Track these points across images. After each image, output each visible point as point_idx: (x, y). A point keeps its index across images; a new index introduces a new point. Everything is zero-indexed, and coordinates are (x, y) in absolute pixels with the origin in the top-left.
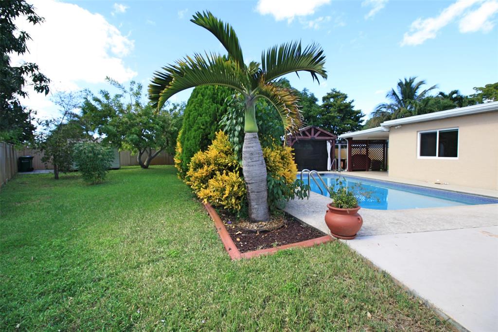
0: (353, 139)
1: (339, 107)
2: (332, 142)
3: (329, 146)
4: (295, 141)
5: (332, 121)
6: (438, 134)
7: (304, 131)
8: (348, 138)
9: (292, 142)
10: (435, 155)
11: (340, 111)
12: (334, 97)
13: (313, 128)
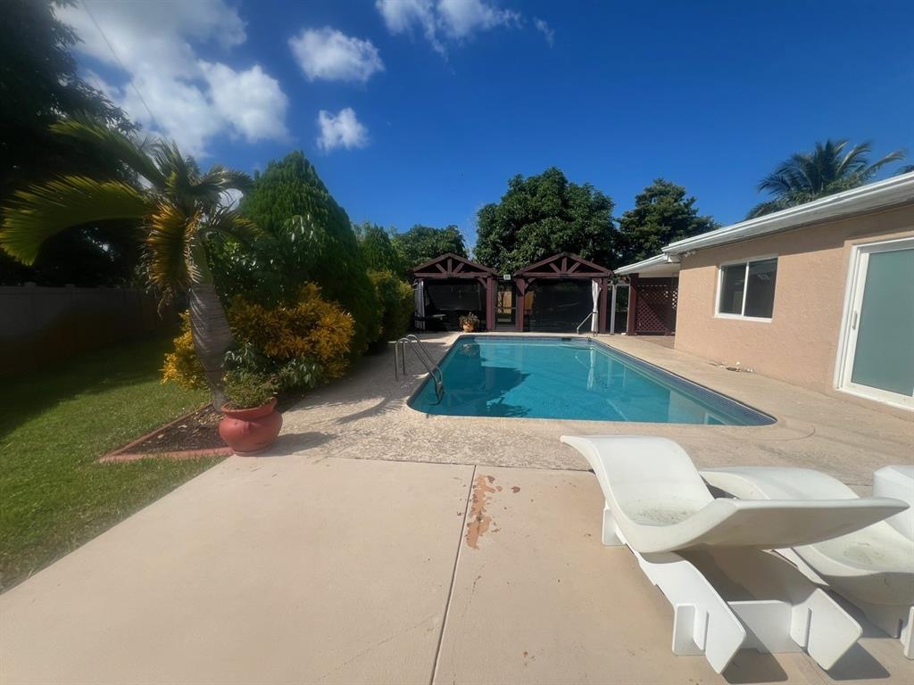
0: (640, 276)
1: (662, 213)
2: (603, 281)
3: (595, 287)
4: (530, 281)
5: (647, 241)
6: (748, 268)
7: (548, 264)
8: (631, 275)
9: (526, 282)
10: (740, 313)
11: (664, 220)
12: (656, 195)
13: (564, 257)
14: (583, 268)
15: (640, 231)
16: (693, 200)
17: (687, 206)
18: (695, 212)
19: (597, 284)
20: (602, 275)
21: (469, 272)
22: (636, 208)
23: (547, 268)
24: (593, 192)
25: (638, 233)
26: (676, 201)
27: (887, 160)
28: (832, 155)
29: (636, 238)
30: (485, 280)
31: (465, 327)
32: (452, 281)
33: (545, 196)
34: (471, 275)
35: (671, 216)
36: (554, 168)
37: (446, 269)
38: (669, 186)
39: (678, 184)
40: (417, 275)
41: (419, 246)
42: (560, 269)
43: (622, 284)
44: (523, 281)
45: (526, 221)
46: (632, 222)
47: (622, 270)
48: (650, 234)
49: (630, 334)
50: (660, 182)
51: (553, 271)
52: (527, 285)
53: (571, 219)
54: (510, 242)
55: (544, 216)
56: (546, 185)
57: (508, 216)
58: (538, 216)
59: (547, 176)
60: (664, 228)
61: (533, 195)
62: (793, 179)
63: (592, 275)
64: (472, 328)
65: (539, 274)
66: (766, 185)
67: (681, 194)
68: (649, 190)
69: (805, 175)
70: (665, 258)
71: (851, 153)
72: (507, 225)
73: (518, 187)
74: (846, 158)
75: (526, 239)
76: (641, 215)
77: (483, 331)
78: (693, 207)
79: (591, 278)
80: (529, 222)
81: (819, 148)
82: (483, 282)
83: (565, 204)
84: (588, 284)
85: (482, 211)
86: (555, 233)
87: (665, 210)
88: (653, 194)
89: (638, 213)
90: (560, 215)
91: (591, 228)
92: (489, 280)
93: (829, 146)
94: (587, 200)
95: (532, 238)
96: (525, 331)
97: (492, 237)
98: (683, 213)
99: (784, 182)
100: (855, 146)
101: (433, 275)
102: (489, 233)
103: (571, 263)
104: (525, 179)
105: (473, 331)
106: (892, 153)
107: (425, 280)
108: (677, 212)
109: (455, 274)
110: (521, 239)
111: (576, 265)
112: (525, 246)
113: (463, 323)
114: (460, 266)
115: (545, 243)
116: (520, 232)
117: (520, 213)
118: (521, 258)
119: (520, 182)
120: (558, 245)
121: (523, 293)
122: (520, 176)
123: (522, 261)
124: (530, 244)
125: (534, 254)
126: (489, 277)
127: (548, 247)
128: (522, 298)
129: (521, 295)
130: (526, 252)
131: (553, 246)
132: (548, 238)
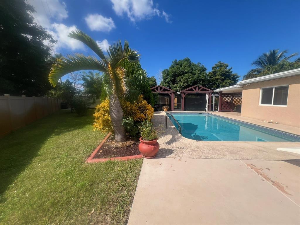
0: (223, 92)
1: (222, 72)
2: (210, 94)
3: (207, 97)
4: (186, 94)
5: (217, 81)
6: (274, 89)
8: (219, 92)
9: (185, 94)
10: (271, 103)
11: (222, 75)
12: (219, 67)
13: (197, 86)
14: (203, 90)
15: (215, 78)
16: (231, 68)
17: (229, 70)
18: (231, 72)
19: (208, 95)
20: (210, 92)
21: (165, 91)
22: (212, 71)
23: (191, 90)
24: (201, 65)
25: (214, 79)
26: (226, 68)
27: (292, 56)
28: (275, 54)
29: (213, 80)
30: (171, 94)
31: (164, 110)
32: (159, 94)
33: (186, 67)
34: (166, 92)
35: (225, 73)
36: (187, 58)
37: (158, 90)
38: (222, 63)
39: (226, 63)
42: (196, 90)
43: (216, 95)
44: (183, 94)
45: (180, 75)
46: (212, 75)
47: (216, 91)
48: (218, 79)
49: (220, 111)
50: (220, 62)
51: (194, 91)
52: (185, 96)
53: (195, 74)
54: (174, 82)
55: (186, 73)
56: (185, 63)
57: (174, 73)
58: (184, 73)
59: (185, 60)
60: (222, 77)
61: (181, 66)
62: (262, 62)
63: (206, 92)
64: (167, 110)
65: (189, 92)
66: (254, 63)
67: (227, 66)
68: (216, 65)
69: (267, 60)
70: (238, 86)
71: (281, 53)
72: (172, 76)
73: (175, 64)
74: (279, 55)
75: (180, 81)
76: (214, 73)
77: (170, 111)
78: (231, 70)
79: (206, 93)
80: (181, 75)
81: (271, 52)
82: (170, 94)
83: (192, 69)
84: (205, 95)
85: (163, 71)
86: (189, 79)
87: (223, 71)
88: (217, 66)
89: (213, 72)
90: (191, 73)
91: (202, 77)
92: (172, 94)
93: (274, 51)
94: (199, 68)
95: (183, 80)
96: (184, 111)
97: (168, 80)
98: (229, 72)
99: (260, 62)
100: (282, 51)
102: (166, 79)
103: (199, 88)
104: (178, 61)
105: (167, 111)
106: (294, 54)
108: (227, 72)
110: (179, 81)
111: (201, 89)
112: (180, 83)
113: (164, 108)
114: (162, 89)
115: (187, 82)
116: (178, 78)
117: (178, 72)
118: (178, 87)
119: (176, 62)
120: (191, 83)
121: (184, 98)
122: (176, 60)
123: (178, 88)
124: (182, 82)
125: (183, 86)
126: (172, 93)
127: (188, 83)
128: (183, 100)
129: (183, 99)
130: (180, 85)
131: (189, 83)
132: (188, 80)
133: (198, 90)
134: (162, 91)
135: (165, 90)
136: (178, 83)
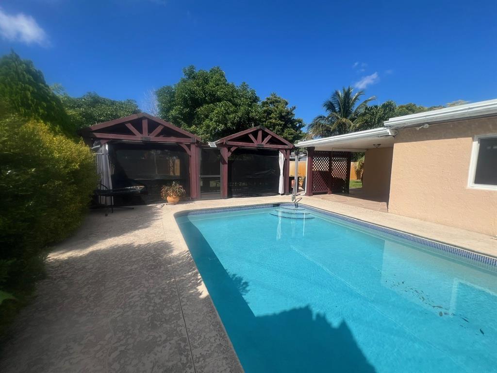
2: (287, 152)
4: (233, 149)
7: (247, 135)
8: (309, 148)
9: (229, 150)
11: (281, 117)
12: (273, 102)
13: (260, 130)
14: (274, 141)
16: (294, 108)
17: (291, 110)
19: (282, 155)
20: (286, 147)
21: (169, 136)
23: (246, 138)
26: (285, 107)
28: (349, 95)
30: (189, 146)
31: (169, 199)
32: (148, 146)
34: (172, 140)
35: (285, 116)
36: (218, 68)
37: (141, 131)
38: (279, 98)
39: (284, 98)
40: (98, 135)
41: (95, 111)
42: (257, 140)
44: (226, 149)
45: (206, 102)
50: (274, 95)
51: (251, 141)
52: (230, 154)
54: (189, 118)
55: (219, 99)
58: (215, 99)
59: (214, 72)
60: (281, 122)
63: (280, 146)
64: (177, 200)
65: (240, 144)
67: (287, 104)
68: (268, 99)
70: (388, 131)
72: (185, 102)
74: (354, 97)
75: (207, 116)
76: (268, 113)
79: (279, 149)
80: (208, 102)
82: (186, 148)
84: (276, 153)
85: (160, 91)
86: (229, 114)
87: (282, 112)
89: (265, 112)
90: (231, 101)
92: (193, 147)
94: (246, 94)
95: (213, 116)
96: (228, 198)
97: (173, 113)
98: (291, 114)
101: (124, 138)
103: (264, 135)
104: (196, 71)
105: (178, 204)
107: (111, 143)
108: (288, 113)
109: (152, 138)
110: (203, 116)
111: (269, 137)
112: (207, 122)
113: (168, 195)
114: (159, 129)
115: (224, 121)
116: (201, 110)
117: (200, 95)
118: (201, 131)
119: (193, 72)
120: (233, 123)
121: (227, 162)
122: (192, 67)
123: (203, 134)
124: (211, 120)
125: (215, 129)
126: (194, 143)
127: (226, 124)
128: (226, 166)
129: (224, 163)
130: (208, 126)
131: (229, 124)
132: (225, 117)
133: (263, 140)
134: (157, 136)
135: (167, 132)
136: (200, 124)
